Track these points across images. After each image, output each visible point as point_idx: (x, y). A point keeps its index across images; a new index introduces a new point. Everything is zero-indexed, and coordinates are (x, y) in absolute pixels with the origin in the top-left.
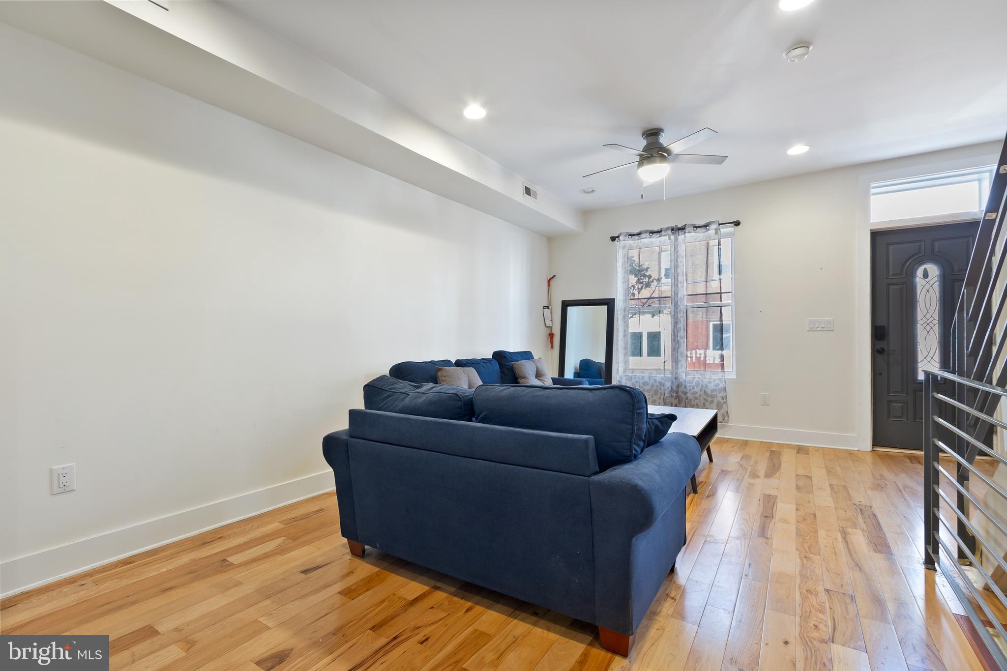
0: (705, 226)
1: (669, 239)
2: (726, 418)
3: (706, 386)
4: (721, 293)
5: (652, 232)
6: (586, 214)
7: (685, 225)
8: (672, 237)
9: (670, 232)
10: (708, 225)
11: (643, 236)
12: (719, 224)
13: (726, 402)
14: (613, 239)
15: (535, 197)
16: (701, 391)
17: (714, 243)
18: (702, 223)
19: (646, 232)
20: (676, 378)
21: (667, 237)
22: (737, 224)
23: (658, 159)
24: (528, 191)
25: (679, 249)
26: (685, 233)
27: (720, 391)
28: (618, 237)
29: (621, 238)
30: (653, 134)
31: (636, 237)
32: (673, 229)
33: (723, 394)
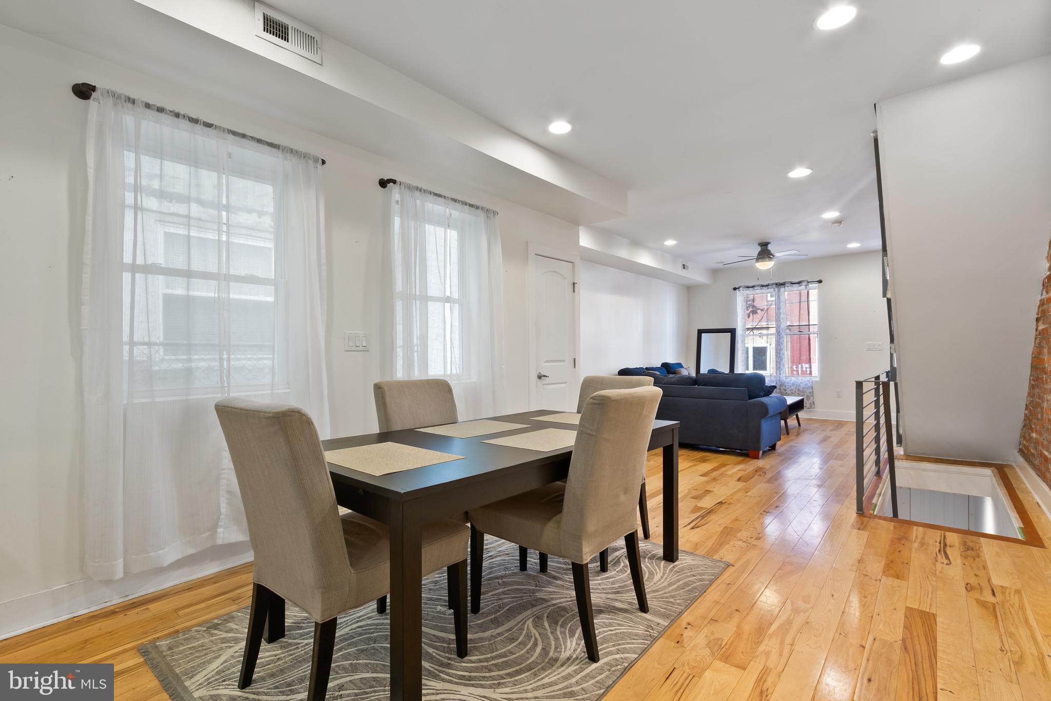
0: (799, 283)
1: (774, 290)
2: (813, 406)
3: (800, 385)
4: (809, 325)
5: (762, 286)
6: (715, 272)
7: (785, 282)
8: (776, 289)
9: (774, 286)
10: (800, 283)
11: (756, 288)
12: (808, 282)
13: (812, 396)
14: (735, 289)
15: (687, 269)
16: (796, 388)
17: (804, 293)
18: (797, 281)
19: (758, 286)
20: (780, 380)
21: (773, 289)
22: (820, 282)
23: (767, 259)
24: (684, 267)
25: (781, 297)
26: (785, 287)
27: (808, 388)
28: (739, 288)
29: (741, 289)
30: (764, 245)
31: (751, 289)
32: (776, 284)
33: (810, 390)
